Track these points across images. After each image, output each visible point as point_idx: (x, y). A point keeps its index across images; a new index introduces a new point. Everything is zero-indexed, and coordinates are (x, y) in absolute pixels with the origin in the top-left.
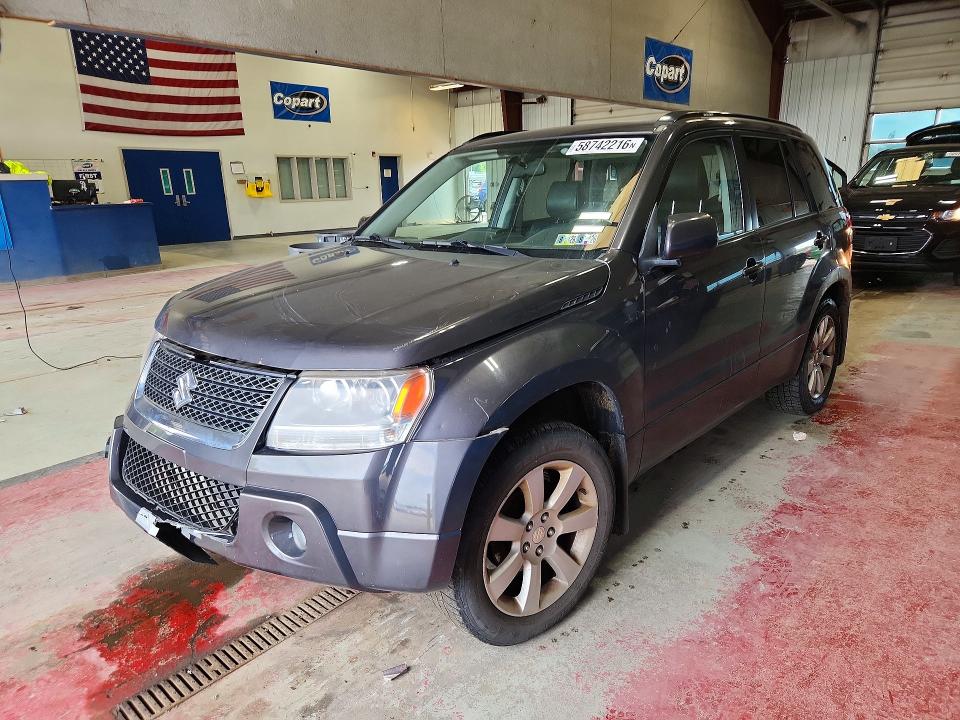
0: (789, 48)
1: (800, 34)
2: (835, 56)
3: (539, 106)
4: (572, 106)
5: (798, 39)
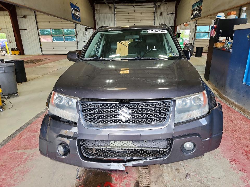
0: (95, 10)
1: (97, 7)
2: (106, 14)
3: (24, 19)
4: (36, 20)
5: (97, 8)
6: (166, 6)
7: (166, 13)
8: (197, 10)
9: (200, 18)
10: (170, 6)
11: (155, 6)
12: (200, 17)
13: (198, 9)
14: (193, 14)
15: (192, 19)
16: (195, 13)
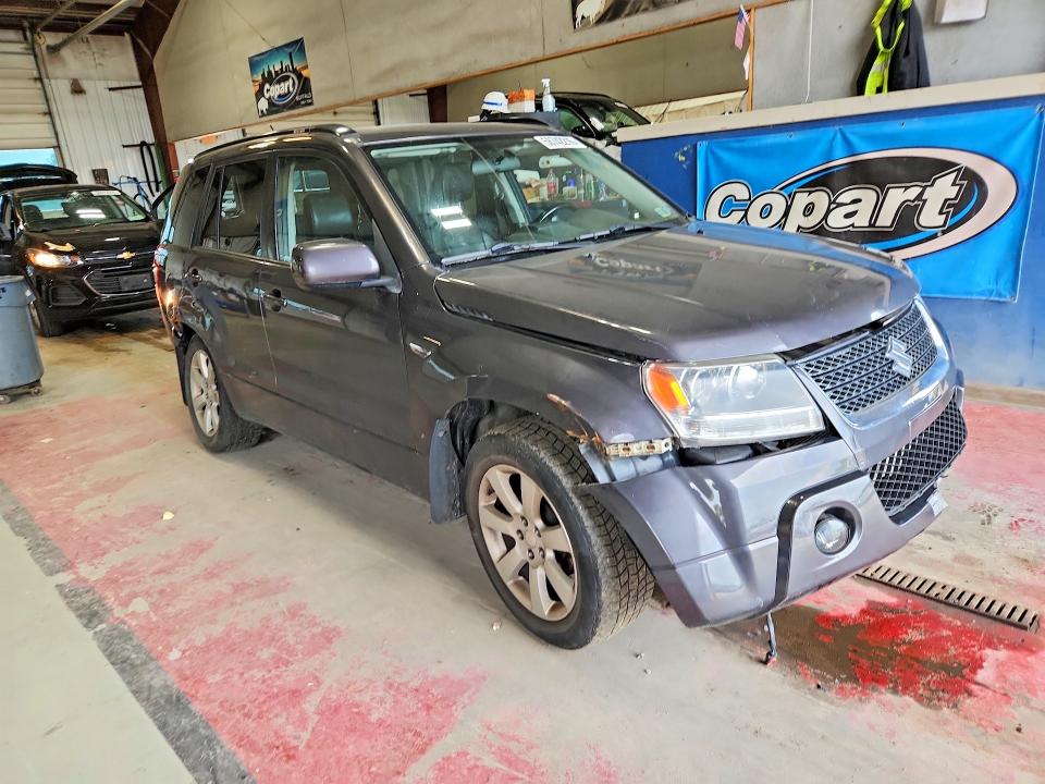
6: (91, 53)
7: (102, 85)
8: (286, 79)
9: (311, 113)
10: (107, 53)
11: (32, 50)
12: (310, 108)
13: (289, 77)
14: (267, 96)
15: (263, 115)
16: (275, 91)
